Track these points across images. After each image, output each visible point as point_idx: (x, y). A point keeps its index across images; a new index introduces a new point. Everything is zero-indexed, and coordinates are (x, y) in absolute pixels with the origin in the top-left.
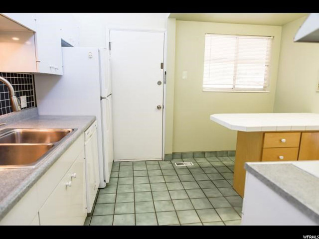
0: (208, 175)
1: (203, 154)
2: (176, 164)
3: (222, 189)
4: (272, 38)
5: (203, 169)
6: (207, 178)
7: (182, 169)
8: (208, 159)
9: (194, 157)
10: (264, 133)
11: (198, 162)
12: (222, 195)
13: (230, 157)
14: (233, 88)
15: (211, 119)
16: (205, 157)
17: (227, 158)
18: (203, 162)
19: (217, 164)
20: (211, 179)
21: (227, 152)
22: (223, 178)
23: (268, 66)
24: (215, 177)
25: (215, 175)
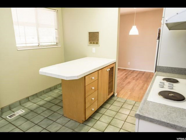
0: (42, 114)
1: (28, 99)
2: (7, 117)
3: (58, 121)
4: (57, 11)
5: (35, 111)
6: (43, 118)
7: (17, 119)
8: (32, 101)
9: (20, 105)
10: (85, 77)
11: (26, 107)
12: (61, 126)
13: (47, 94)
14: (38, 46)
15: (40, 73)
16: (29, 101)
17: (45, 95)
18: (30, 105)
19: (41, 103)
20: (46, 116)
21: (43, 91)
22: (53, 112)
23: (57, 29)
24: (47, 114)
25: (46, 112)
